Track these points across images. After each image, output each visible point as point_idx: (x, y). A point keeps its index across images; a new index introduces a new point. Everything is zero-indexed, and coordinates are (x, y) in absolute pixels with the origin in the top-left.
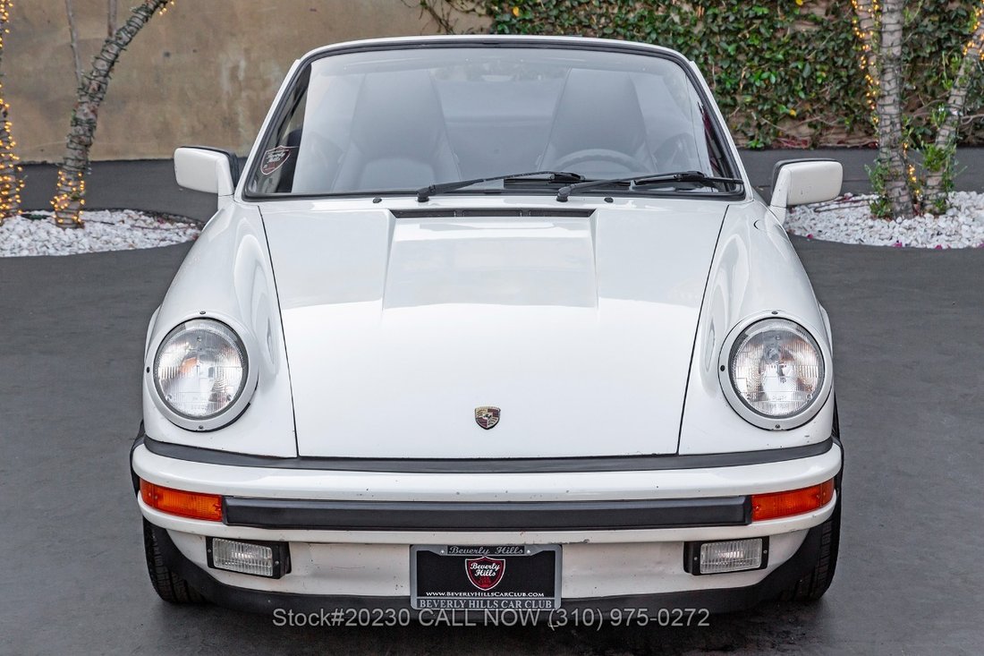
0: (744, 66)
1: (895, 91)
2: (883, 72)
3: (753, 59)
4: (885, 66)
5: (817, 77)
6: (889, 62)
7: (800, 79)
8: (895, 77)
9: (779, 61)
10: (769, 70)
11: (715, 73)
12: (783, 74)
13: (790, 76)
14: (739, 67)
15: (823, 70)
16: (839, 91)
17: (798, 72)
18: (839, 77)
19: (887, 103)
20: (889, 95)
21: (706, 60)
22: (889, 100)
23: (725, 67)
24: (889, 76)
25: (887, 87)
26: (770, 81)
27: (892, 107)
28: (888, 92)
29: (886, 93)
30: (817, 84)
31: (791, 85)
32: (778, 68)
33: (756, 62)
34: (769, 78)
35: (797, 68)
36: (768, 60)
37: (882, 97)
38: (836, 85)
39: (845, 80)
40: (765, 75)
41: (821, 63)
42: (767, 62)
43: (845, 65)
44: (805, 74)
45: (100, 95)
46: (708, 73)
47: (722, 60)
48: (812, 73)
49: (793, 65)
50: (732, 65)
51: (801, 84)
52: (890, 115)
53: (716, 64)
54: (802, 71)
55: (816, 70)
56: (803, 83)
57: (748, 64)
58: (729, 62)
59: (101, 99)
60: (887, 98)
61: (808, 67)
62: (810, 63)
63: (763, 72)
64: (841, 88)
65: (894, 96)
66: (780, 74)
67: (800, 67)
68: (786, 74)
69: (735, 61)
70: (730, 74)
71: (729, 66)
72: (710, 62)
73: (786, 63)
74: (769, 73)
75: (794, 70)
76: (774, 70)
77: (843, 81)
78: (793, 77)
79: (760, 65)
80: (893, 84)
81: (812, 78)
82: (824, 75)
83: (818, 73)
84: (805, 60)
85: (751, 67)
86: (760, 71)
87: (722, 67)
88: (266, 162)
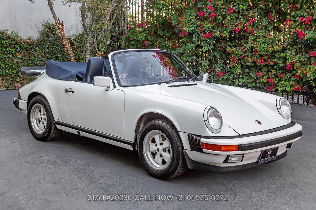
84: (20, 68)
88: (122, 78)
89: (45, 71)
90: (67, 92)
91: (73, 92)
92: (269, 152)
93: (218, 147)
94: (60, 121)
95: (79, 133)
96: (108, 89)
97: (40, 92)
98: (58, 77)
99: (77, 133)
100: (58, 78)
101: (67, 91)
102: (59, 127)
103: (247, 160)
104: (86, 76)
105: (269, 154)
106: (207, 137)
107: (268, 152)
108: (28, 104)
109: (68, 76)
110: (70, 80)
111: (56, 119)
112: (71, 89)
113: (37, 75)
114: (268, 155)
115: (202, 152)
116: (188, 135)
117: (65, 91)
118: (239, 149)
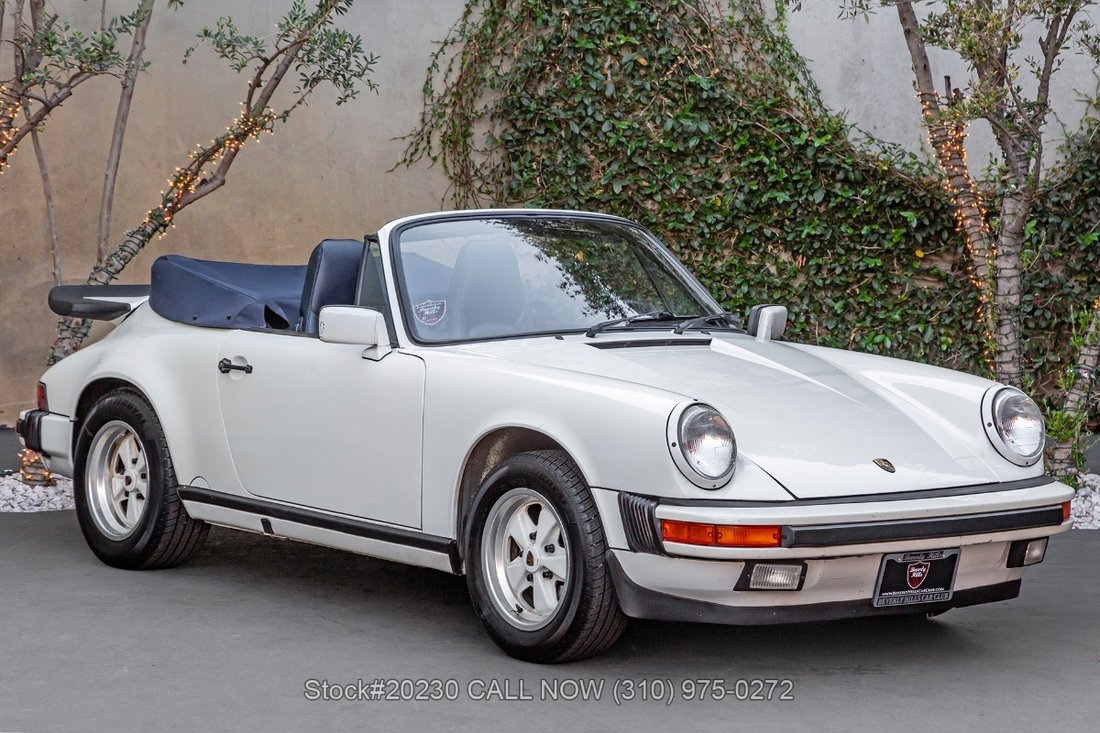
0: (854, 327)
1: (1013, 347)
2: (999, 324)
3: (864, 320)
4: (1001, 318)
5: (942, 343)
6: (1005, 312)
7: (921, 345)
8: (1014, 330)
9: (895, 323)
10: (884, 332)
11: (819, 335)
12: (901, 337)
13: (909, 340)
14: (847, 329)
15: (948, 335)
16: (968, 360)
17: (919, 336)
18: (968, 344)
19: (1005, 360)
20: (1007, 351)
21: (808, 320)
22: (1006, 357)
23: (830, 328)
24: (1006, 329)
25: (1005, 341)
26: (884, 346)
27: (1011, 365)
28: (1005, 347)
29: (1003, 349)
30: (941, 351)
31: (911, 352)
32: (894, 330)
33: (868, 323)
34: (883, 342)
35: (917, 331)
36: (883, 321)
37: (999, 353)
38: (964, 353)
39: (976, 347)
40: (878, 339)
41: (946, 326)
42: (880, 324)
43: (975, 329)
44: (928, 338)
45: (84, 331)
46: (811, 336)
47: (828, 319)
48: (936, 338)
49: (912, 328)
50: (840, 326)
51: (922, 350)
52: (1009, 374)
53: (820, 324)
54: (923, 335)
55: (941, 335)
56: (925, 349)
57: (858, 325)
58: (835, 322)
59: (85, 335)
60: (1005, 354)
61: (930, 331)
62: (933, 326)
63: (877, 334)
64: (970, 357)
65: (1013, 353)
66: (896, 337)
67: (920, 330)
68: (904, 338)
69: (843, 320)
70: (837, 336)
71: (836, 327)
72: (812, 321)
73: (905, 325)
74: (883, 336)
75: (914, 334)
76: (889, 333)
77: (973, 349)
78: (913, 342)
79: (873, 327)
80: (1011, 339)
81: (936, 344)
82: (950, 341)
83: (943, 338)
84: (927, 322)
85: (862, 329)
86: (873, 333)
87: (827, 328)
88: (421, 315)
89: (147, 298)
90: (228, 372)
91: (248, 370)
92: (916, 567)
93: (711, 534)
94: (199, 484)
95: (266, 524)
96: (371, 354)
97: (128, 375)
98: (195, 319)
99: (260, 528)
100: (194, 322)
101: (226, 367)
102: (195, 509)
103: (821, 586)
104: (302, 313)
105: (920, 579)
106: (677, 502)
107: (913, 570)
108: (77, 425)
109: (233, 311)
110: (237, 325)
111: (184, 478)
112: (241, 358)
113: (114, 315)
114: (915, 581)
115: (661, 551)
116: (619, 497)
117: (220, 368)
118: (783, 541)
